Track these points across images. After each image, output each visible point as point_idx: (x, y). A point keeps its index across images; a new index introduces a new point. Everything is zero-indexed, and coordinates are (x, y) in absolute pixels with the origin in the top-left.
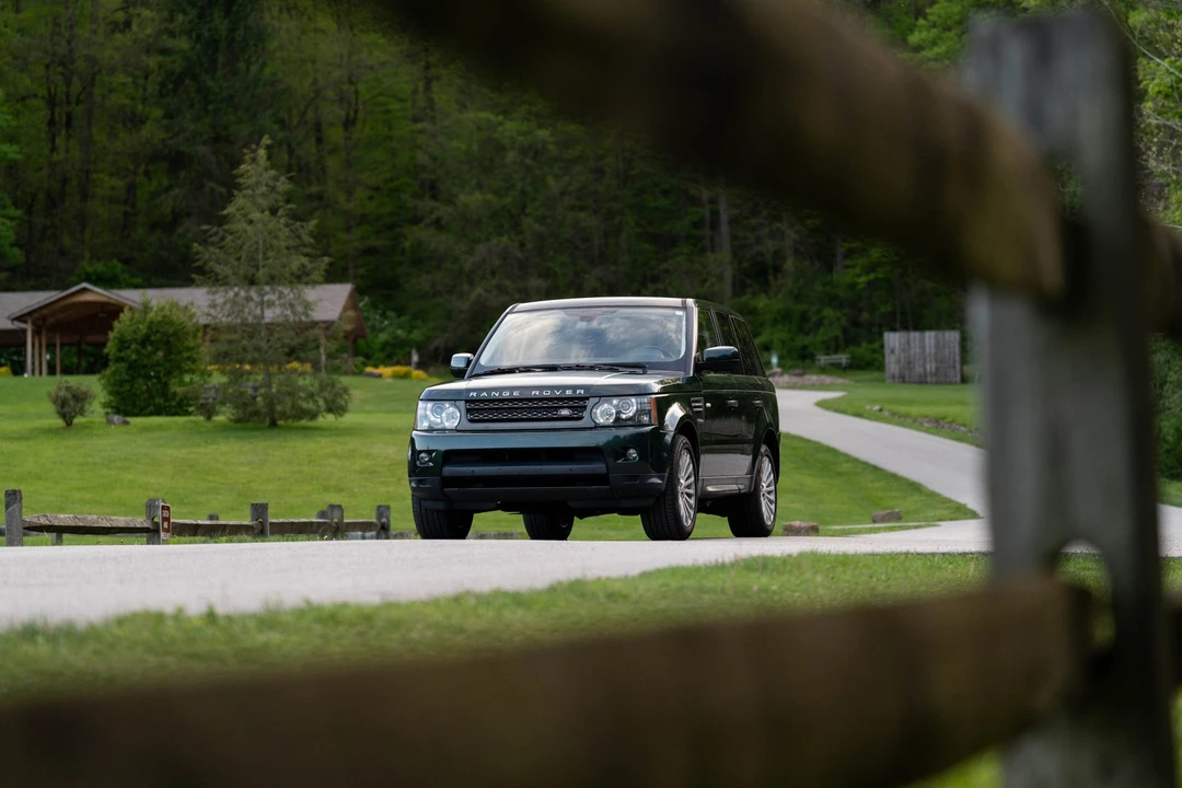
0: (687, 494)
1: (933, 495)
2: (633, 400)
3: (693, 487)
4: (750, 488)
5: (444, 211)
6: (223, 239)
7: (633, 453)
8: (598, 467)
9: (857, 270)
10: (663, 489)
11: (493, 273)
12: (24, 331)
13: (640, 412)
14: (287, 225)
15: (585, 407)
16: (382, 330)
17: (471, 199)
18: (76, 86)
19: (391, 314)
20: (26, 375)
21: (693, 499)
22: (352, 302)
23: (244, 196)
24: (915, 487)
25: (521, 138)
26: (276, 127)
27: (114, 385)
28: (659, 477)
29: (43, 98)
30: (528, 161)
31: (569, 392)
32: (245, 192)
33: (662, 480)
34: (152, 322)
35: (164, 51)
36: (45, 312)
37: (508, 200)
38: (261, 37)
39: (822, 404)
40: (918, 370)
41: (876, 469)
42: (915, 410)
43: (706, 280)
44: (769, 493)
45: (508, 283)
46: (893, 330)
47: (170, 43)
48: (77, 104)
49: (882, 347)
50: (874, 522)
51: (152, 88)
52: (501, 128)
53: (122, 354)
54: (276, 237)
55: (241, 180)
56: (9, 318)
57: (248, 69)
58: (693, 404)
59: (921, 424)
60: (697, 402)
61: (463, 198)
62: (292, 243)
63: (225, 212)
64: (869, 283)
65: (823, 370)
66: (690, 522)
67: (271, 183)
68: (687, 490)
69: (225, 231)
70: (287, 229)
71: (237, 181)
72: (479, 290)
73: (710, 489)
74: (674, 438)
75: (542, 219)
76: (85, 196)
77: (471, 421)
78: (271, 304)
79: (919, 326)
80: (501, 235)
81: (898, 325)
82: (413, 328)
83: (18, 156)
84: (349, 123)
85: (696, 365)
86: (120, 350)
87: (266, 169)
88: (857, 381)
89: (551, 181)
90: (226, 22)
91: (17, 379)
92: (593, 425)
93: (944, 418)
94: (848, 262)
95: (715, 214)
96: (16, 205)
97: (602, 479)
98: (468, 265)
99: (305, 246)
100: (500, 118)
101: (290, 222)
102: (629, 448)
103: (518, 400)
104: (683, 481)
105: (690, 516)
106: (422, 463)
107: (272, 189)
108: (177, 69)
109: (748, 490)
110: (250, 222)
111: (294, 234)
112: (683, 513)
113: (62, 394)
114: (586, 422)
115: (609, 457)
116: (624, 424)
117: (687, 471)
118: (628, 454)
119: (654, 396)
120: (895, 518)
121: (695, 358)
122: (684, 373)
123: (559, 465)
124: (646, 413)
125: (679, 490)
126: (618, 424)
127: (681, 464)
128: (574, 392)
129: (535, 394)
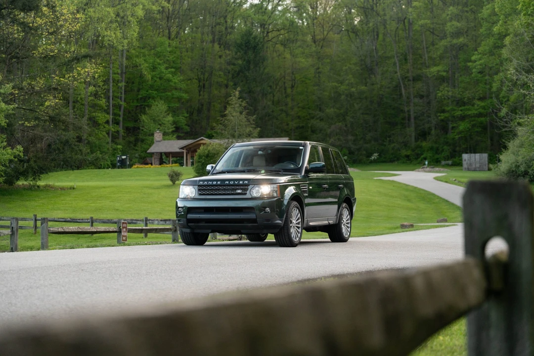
0: (297, 227)
2: (269, 186)
3: (301, 223)
5: (321, 114)
6: (224, 122)
7: (268, 209)
8: (252, 216)
9: (455, 134)
10: (282, 225)
11: (337, 135)
12: (183, 153)
13: (272, 191)
15: (248, 189)
17: (330, 111)
18: (207, 75)
20: (184, 166)
21: (300, 229)
25: (346, 91)
26: (269, 88)
28: (281, 220)
29: (196, 79)
30: (349, 99)
31: (241, 182)
32: (231, 106)
34: (209, 150)
35: (234, 64)
36: (190, 146)
37: (342, 111)
38: (264, 59)
40: (474, 166)
43: (406, 137)
44: (347, 223)
45: (341, 137)
47: (236, 62)
48: (206, 81)
50: (438, 222)
51: (230, 76)
52: (339, 88)
54: (242, 121)
55: (230, 102)
56: (178, 148)
57: (260, 70)
58: (302, 187)
60: (304, 186)
61: (327, 111)
62: (246, 123)
63: (225, 113)
64: (459, 138)
65: (443, 166)
66: (298, 239)
67: (240, 103)
68: (297, 225)
69: (226, 119)
70: (245, 119)
73: (311, 224)
74: (288, 203)
75: (353, 117)
76: (209, 110)
77: (200, 194)
79: (475, 152)
80: (339, 122)
81: (468, 151)
83: (188, 97)
84: (292, 87)
85: (306, 170)
86: (199, 159)
87: (239, 99)
88: (451, 170)
89: (355, 105)
90: (253, 55)
92: (251, 197)
94: (453, 131)
95: (409, 115)
97: (254, 221)
99: (251, 124)
100: (340, 85)
101: (247, 116)
102: (266, 207)
103: (220, 185)
104: (294, 221)
105: (298, 236)
106: (179, 213)
107: (241, 105)
108: (237, 70)
109: (335, 223)
110: (233, 116)
111: (248, 120)
112: (293, 235)
113: (172, 173)
114: (248, 196)
115: (257, 212)
116: (265, 196)
117: (296, 217)
118: (266, 210)
119: (279, 184)
120: (445, 221)
121: (306, 167)
122: (299, 174)
123: (235, 214)
124: (275, 192)
125: (291, 225)
126: (262, 197)
127: (292, 214)
128: (243, 182)
129: (227, 183)
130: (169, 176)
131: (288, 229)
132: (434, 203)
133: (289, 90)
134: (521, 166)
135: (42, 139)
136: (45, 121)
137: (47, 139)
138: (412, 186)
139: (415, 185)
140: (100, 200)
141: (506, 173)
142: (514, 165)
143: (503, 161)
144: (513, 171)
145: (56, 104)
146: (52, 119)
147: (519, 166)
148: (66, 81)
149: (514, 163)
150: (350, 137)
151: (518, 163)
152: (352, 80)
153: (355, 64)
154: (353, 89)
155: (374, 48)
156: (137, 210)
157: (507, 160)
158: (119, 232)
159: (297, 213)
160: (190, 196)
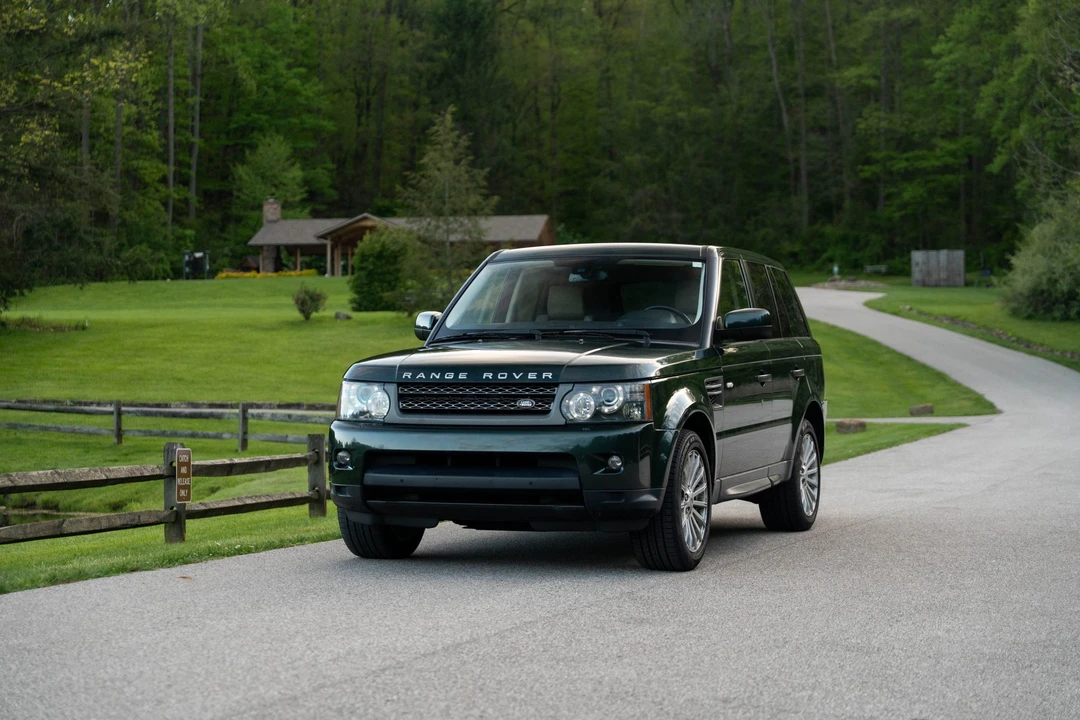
0: (695, 507)
1: (956, 385)
2: (620, 388)
3: (705, 496)
4: (787, 475)
5: (613, 166)
6: (419, 182)
7: (616, 461)
8: (568, 481)
9: (893, 208)
10: (659, 508)
11: (647, 209)
12: (324, 246)
13: (628, 403)
14: (467, 172)
15: (554, 396)
17: (634, 159)
18: (374, 81)
19: (579, 235)
20: (327, 275)
21: (705, 513)
22: (549, 228)
23: (435, 150)
24: (940, 377)
25: (666, 118)
26: (505, 110)
27: (357, 287)
28: (653, 493)
29: (352, 90)
30: (672, 134)
31: (532, 376)
32: (435, 147)
33: (656, 494)
34: (384, 242)
35: (432, 60)
36: (340, 232)
37: (658, 160)
38: (494, 50)
39: (869, 304)
40: (935, 277)
41: (909, 359)
42: (936, 309)
43: (790, 214)
44: (811, 476)
45: (656, 215)
46: (917, 249)
47: (437, 55)
48: (374, 94)
49: (910, 260)
50: (913, 414)
51: (424, 84)
52: (653, 111)
53: (363, 265)
54: (459, 181)
55: (433, 138)
56: (315, 236)
57: (486, 72)
58: (708, 386)
59: (942, 321)
60: (713, 382)
61: (627, 158)
62: (469, 185)
63: (422, 162)
64: (902, 218)
65: (869, 276)
67: (455, 140)
69: (423, 176)
70: (467, 175)
71: (429, 138)
73: (731, 491)
74: (679, 437)
75: (680, 173)
76: (379, 155)
77: (404, 411)
78: (455, 231)
79: (935, 247)
80: (652, 183)
81: (921, 246)
83: (333, 128)
84: (554, 108)
85: (715, 333)
86: (363, 262)
87: (452, 130)
88: (892, 285)
89: (686, 146)
90: (472, 40)
91: (321, 278)
92: (562, 422)
93: (957, 317)
94: (887, 203)
95: (798, 170)
96: (333, 163)
97: (573, 496)
99: (480, 187)
100: (654, 104)
101: (469, 169)
102: (611, 455)
103: (464, 384)
104: (689, 492)
105: (699, 537)
106: (340, 465)
107: (456, 145)
108: (439, 71)
109: (782, 479)
110: (439, 170)
111: (472, 178)
112: (688, 534)
113: (302, 296)
114: (555, 417)
115: (583, 467)
116: (607, 420)
117: (695, 479)
118: (610, 462)
119: (649, 382)
120: (929, 411)
121: (715, 323)
122: (697, 345)
123: (515, 476)
124: (637, 406)
125: (683, 504)
126: (598, 422)
127: (685, 470)
128: (539, 376)
129: (487, 378)
130: (297, 301)
131: (676, 520)
132: (882, 363)
133: (546, 116)
134: (1061, 281)
135: (13, 218)
136: (20, 178)
137: (24, 218)
138: (826, 325)
140: (140, 357)
141: (1026, 295)
142: (1044, 280)
143: (1019, 270)
144: (1042, 292)
145: (46, 139)
146: (36, 174)
147: (1056, 281)
148: (66, 88)
149: (1044, 274)
150: (675, 215)
151: (1054, 273)
152: (681, 95)
153: (686, 61)
154: (682, 115)
155: (725, 27)
156: (224, 381)
157: (1028, 266)
158: (170, 476)
159: (698, 465)
160: (371, 416)
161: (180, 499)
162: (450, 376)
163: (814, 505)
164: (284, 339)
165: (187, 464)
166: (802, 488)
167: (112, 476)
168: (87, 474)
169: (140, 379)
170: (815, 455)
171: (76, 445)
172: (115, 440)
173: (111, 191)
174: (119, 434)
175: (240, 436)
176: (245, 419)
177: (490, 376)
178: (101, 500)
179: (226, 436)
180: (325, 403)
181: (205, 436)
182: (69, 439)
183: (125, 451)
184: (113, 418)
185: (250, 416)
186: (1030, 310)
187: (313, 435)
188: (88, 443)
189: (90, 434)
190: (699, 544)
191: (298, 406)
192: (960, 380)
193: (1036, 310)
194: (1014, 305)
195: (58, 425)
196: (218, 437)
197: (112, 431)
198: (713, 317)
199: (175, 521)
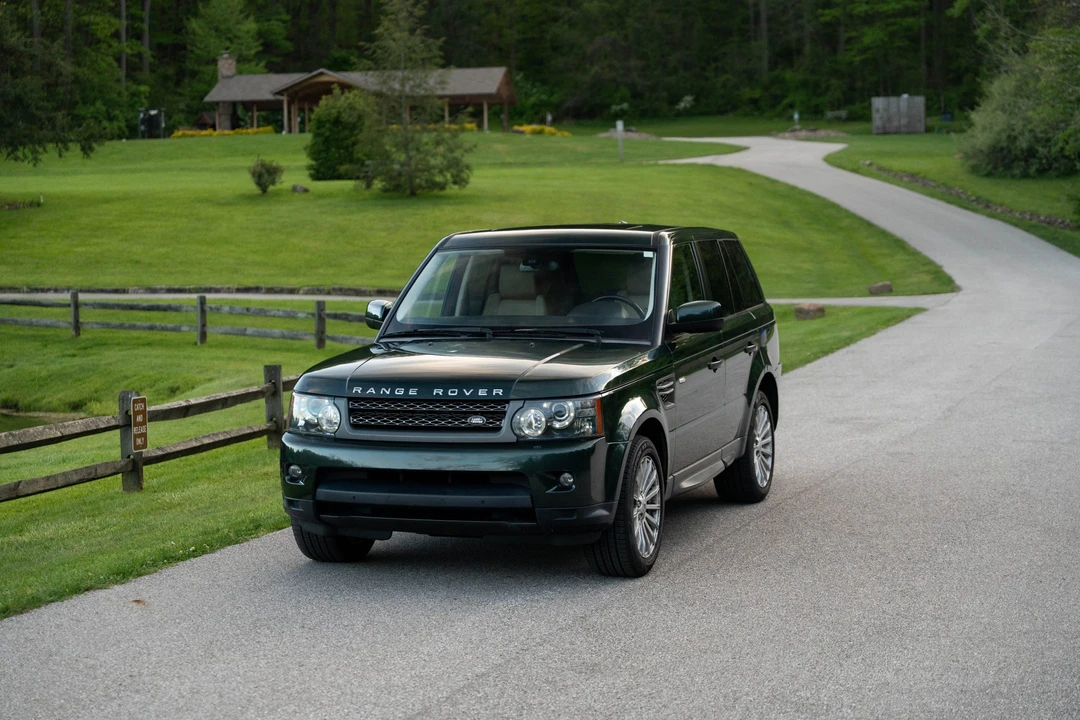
0: (647, 511)
1: (915, 254)
2: (570, 404)
3: (658, 498)
4: (741, 451)
5: (574, 13)
6: (374, 52)
7: (568, 478)
8: (522, 499)
9: (854, 53)
10: (611, 521)
11: (606, 56)
12: (281, 102)
13: (579, 418)
14: (423, 42)
15: (505, 413)
16: (531, 96)
17: (592, 6)
19: (538, 84)
20: (284, 133)
21: (658, 513)
22: (508, 79)
23: (390, 20)
24: (899, 245)
28: (605, 507)
31: (482, 393)
32: (389, 17)
33: (609, 509)
34: (340, 108)
36: (296, 88)
37: (616, 6)
40: (895, 123)
41: (869, 225)
42: (897, 164)
43: (750, 60)
46: (878, 95)
49: (870, 105)
53: (320, 131)
54: (414, 52)
55: (386, 8)
56: (271, 92)
58: (658, 387)
59: (901, 178)
60: (664, 382)
62: (425, 55)
63: (377, 32)
64: (862, 60)
67: (410, 9)
68: (648, 507)
69: (378, 47)
70: (422, 45)
71: (383, 8)
72: (596, 69)
73: (686, 484)
75: (639, 19)
76: (333, 5)
77: (355, 426)
80: (611, 30)
81: (882, 92)
82: (552, 94)
85: (667, 327)
88: (853, 133)
91: (279, 135)
92: (514, 439)
93: (918, 174)
94: (849, 47)
96: (288, 12)
97: (525, 514)
98: (589, 49)
101: (424, 38)
102: (564, 472)
103: (414, 400)
104: (642, 498)
105: (652, 541)
106: (292, 479)
107: (411, 14)
109: (736, 458)
110: (394, 40)
111: (428, 48)
112: (641, 541)
113: (259, 169)
114: (505, 434)
115: (534, 481)
116: (558, 436)
117: (648, 483)
118: (562, 479)
119: (600, 396)
120: (887, 290)
121: (666, 316)
122: (649, 343)
123: (467, 494)
124: (588, 421)
125: (636, 513)
126: (549, 438)
127: (638, 479)
128: (490, 392)
129: (437, 394)
130: (253, 174)
131: (629, 529)
132: (841, 229)
134: (1020, 138)
138: (786, 185)
139: (792, 180)
140: (96, 237)
142: (1004, 136)
143: (978, 127)
144: (1002, 149)
147: (1016, 138)
149: (1004, 130)
150: (634, 62)
151: (1013, 130)
156: (181, 263)
157: (987, 123)
158: (125, 425)
159: (650, 469)
160: (322, 430)
161: (136, 447)
162: (400, 392)
163: (768, 474)
164: (242, 216)
165: (143, 412)
166: (756, 460)
167: (67, 432)
168: (42, 433)
169: (98, 262)
170: (769, 424)
171: (34, 338)
172: (74, 333)
173: (62, 63)
174: (77, 326)
175: (199, 330)
176: (203, 312)
177: (441, 392)
178: (60, 400)
179: (184, 328)
180: (285, 286)
181: (164, 329)
182: (29, 332)
183: (83, 345)
184: (71, 309)
185: (207, 309)
186: (989, 168)
187: (270, 366)
188: (43, 337)
189: (47, 326)
190: (652, 548)
191: (257, 290)
192: (919, 248)
193: (995, 168)
194: (973, 162)
195: (16, 318)
196: (176, 329)
197: (70, 323)
198: (664, 311)
199: (133, 469)
